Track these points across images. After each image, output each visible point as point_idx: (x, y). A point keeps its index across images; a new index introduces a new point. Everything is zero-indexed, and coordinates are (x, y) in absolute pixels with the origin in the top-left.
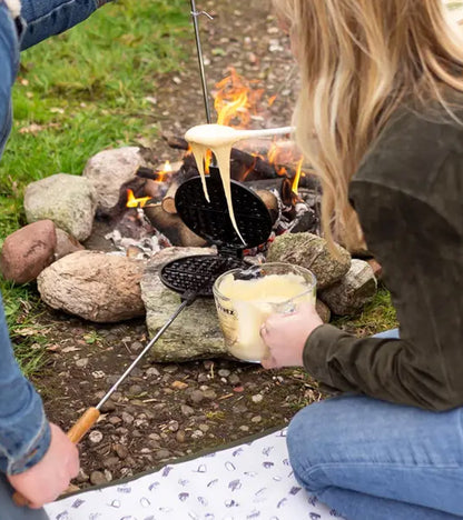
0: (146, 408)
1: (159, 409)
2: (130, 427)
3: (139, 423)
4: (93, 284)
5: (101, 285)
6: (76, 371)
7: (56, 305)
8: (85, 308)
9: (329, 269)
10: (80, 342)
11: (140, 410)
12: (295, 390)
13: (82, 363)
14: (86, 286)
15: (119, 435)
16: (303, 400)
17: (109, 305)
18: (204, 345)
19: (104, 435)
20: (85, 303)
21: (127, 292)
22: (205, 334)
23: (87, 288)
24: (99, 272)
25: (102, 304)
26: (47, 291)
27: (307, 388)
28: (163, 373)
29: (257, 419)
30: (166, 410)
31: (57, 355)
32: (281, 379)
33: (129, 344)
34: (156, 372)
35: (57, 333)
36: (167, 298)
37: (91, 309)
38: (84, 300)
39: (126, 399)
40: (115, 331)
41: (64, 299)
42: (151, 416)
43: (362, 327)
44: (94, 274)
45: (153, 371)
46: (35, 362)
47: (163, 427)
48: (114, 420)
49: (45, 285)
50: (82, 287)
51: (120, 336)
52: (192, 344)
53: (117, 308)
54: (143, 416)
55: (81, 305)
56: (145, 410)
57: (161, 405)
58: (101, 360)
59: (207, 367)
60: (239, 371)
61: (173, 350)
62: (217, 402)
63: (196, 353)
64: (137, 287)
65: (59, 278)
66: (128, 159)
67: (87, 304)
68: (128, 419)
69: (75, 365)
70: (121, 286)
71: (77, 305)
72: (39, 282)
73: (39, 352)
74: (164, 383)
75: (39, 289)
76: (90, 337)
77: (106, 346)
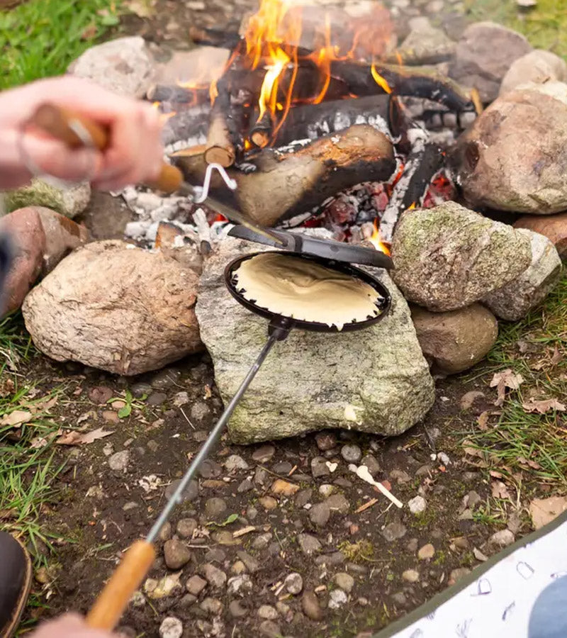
0: (241, 548)
1: (264, 549)
2: (224, 594)
3: (236, 584)
4: (116, 313)
5: (130, 315)
6: (112, 480)
7: (60, 355)
8: (109, 357)
9: (502, 270)
10: (109, 416)
11: (231, 554)
12: (474, 481)
13: (119, 461)
14: (105, 320)
15: (209, 616)
16: (492, 503)
17: (147, 347)
18: (317, 416)
19: (184, 621)
20: (107, 349)
21: (173, 324)
22: (315, 397)
23: (108, 323)
24: (123, 295)
25: (134, 347)
26: (42, 331)
27: (495, 479)
28: (254, 465)
29: (427, 552)
30: (274, 548)
31: (75, 452)
32: (445, 458)
33: (187, 407)
34: (242, 464)
35: (68, 403)
36: (244, 337)
37: (118, 357)
38: (105, 344)
39: (206, 532)
40: (159, 383)
41: (72, 346)
42: (254, 566)
43: (552, 343)
44: (115, 297)
45: (235, 462)
46: (43, 475)
47: (278, 587)
48: (195, 584)
49: (38, 320)
50: (99, 321)
51: (170, 391)
52: (296, 415)
53: (161, 351)
54: (239, 566)
55: (101, 353)
56: (241, 554)
57: (264, 538)
58: (148, 451)
59: (322, 445)
60: (375, 446)
61: (266, 426)
62: (355, 519)
63: (303, 428)
64: (188, 314)
65: (60, 308)
66: (131, 64)
67: (112, 351)
68: (217, 578)
69: (108, 468)
70: (162, 314)
71: (95, 353)
72: (26, 316)
73: (46, 452)
74: (259, 486)
75: (28, 327)
76: (123, 404)
77: (151, 419)
